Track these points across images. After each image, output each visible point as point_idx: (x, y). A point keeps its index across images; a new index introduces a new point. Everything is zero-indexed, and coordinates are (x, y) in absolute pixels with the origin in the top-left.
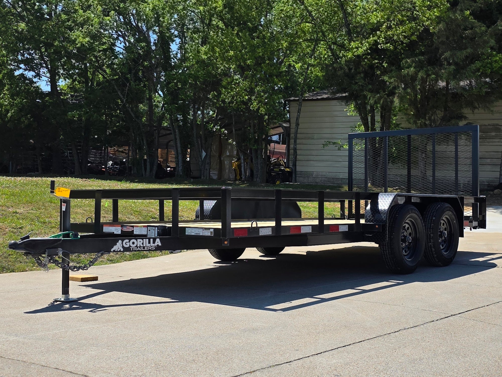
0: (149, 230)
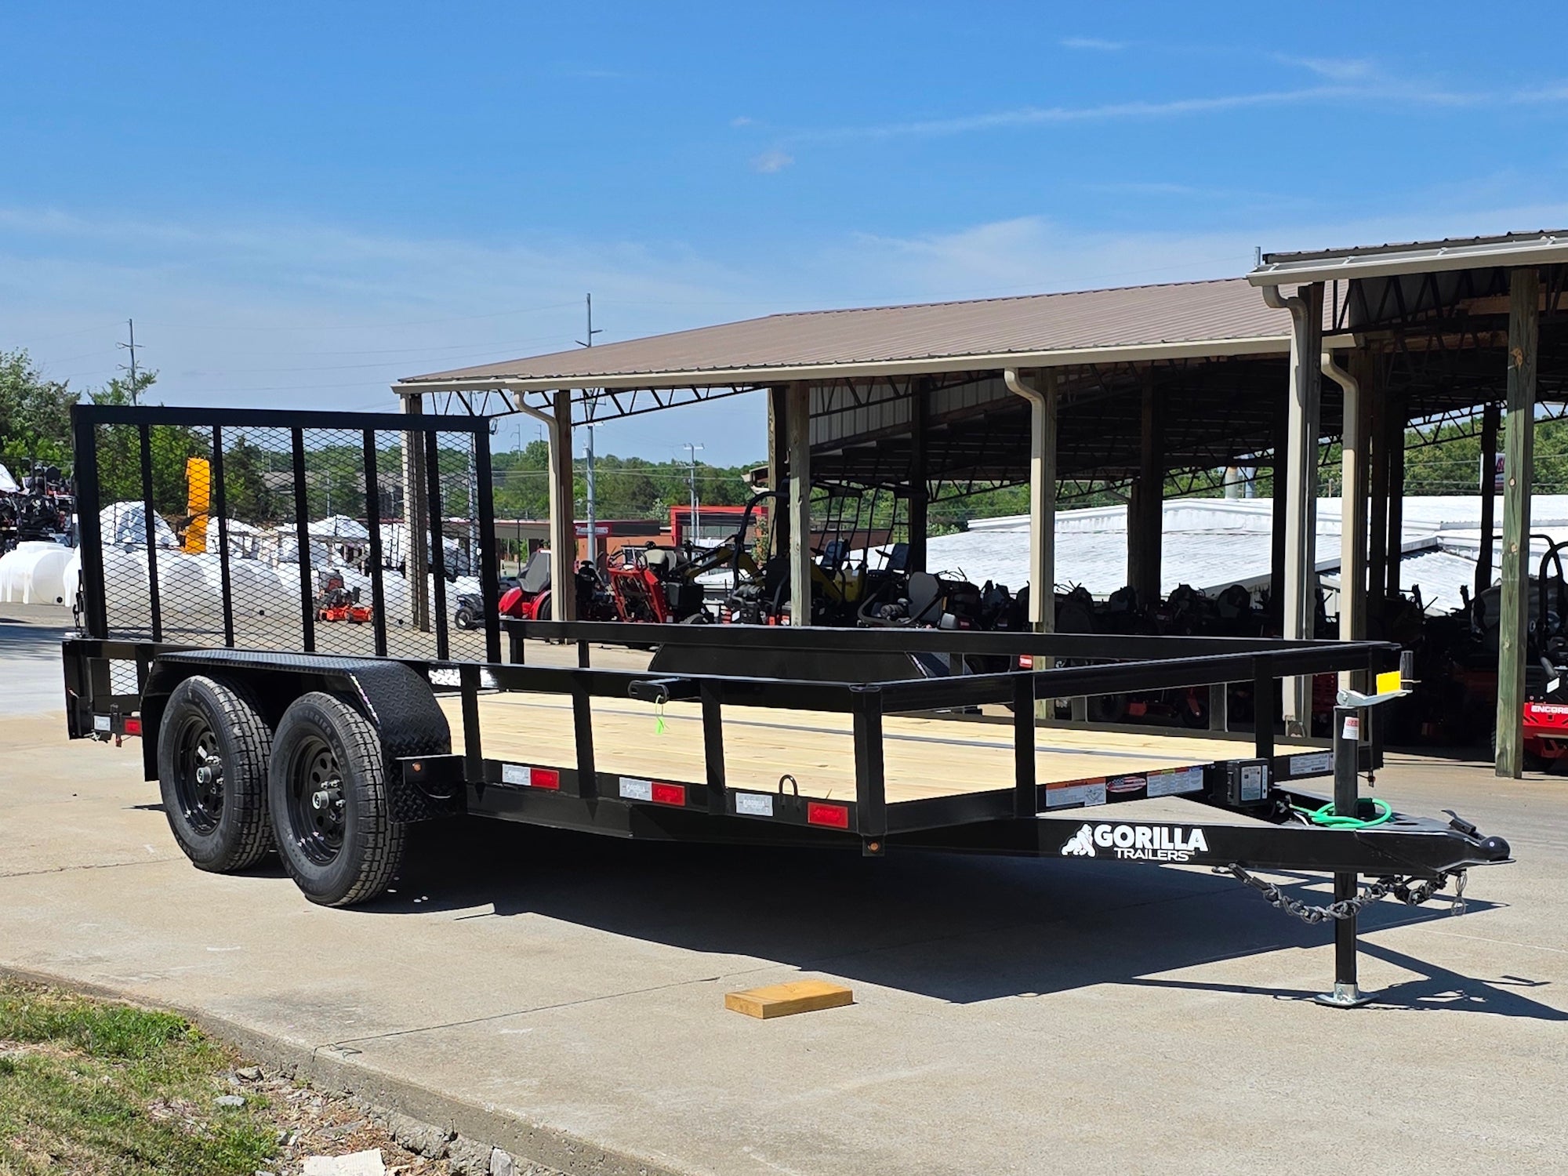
0: (1247, 777)
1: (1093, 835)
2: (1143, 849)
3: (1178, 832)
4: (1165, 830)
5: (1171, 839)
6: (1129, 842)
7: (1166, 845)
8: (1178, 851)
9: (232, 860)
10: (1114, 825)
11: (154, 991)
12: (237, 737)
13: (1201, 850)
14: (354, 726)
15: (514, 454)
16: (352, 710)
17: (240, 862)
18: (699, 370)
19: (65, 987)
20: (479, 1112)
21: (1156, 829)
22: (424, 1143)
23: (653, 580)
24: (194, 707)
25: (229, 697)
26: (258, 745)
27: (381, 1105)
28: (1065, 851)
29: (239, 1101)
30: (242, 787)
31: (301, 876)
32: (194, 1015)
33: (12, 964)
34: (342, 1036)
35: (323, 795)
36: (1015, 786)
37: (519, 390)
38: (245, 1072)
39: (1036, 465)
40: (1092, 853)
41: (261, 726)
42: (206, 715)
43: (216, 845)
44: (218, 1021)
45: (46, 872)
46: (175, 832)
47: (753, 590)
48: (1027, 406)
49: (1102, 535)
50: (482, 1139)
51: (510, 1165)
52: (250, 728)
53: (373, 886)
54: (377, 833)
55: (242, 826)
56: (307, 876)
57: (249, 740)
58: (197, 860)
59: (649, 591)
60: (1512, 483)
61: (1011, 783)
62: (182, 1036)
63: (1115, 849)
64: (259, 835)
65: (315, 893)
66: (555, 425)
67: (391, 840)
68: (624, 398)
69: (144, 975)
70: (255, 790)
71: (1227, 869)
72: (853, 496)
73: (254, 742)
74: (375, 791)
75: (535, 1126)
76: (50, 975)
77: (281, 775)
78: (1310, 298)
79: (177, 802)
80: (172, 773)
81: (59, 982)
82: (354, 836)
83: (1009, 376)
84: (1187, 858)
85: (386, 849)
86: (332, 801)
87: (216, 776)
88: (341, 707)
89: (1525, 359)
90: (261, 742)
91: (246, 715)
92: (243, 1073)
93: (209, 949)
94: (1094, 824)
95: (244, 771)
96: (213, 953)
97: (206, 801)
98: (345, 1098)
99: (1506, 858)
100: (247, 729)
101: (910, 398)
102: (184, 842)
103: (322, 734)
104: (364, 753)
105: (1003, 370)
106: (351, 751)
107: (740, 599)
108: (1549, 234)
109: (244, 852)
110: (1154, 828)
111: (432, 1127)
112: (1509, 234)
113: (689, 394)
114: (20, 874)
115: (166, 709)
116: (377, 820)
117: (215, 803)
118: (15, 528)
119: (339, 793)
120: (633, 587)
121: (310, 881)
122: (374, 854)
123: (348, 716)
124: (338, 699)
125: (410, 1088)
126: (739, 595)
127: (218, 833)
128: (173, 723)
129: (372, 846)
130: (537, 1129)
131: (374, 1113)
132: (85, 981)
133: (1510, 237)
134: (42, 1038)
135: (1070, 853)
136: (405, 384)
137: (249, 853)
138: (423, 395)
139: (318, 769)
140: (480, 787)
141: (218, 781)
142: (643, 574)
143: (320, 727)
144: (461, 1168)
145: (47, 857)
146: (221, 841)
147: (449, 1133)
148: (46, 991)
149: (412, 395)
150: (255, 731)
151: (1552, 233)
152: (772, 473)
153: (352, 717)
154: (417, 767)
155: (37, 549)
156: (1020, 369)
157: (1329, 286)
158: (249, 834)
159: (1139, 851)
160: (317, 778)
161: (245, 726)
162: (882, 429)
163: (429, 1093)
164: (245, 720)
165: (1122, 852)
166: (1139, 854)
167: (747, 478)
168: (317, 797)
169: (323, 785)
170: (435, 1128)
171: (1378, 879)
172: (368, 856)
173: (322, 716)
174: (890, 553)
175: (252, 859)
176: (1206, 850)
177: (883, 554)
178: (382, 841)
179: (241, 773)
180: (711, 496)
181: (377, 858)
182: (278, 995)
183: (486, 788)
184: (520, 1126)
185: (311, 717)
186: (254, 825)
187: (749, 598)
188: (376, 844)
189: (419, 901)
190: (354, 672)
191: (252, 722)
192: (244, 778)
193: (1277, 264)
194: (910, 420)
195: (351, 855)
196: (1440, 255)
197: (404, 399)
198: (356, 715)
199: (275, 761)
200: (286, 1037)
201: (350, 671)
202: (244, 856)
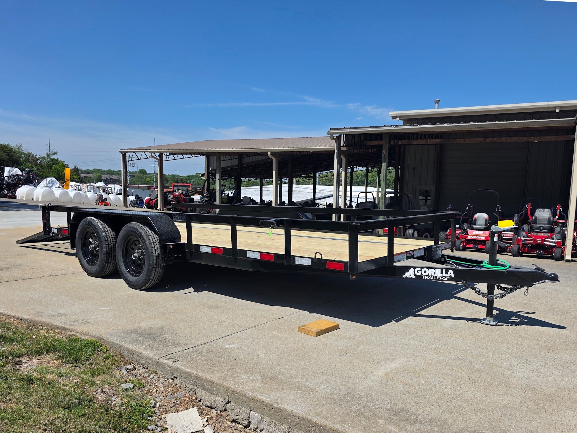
1: (414, 271)
2: (432, 276)
3: (444, 271)
4: (440, 270)
5: (442, 273)
6: (427, 274)
7: (440, 275)
8: (444, 277)
9: (101, 274)
10: (422, 268)
11: (85, 329)
12: (104, 236)
13: (452, 276)
14: (148, 233)
15: (136, 172)
16: (147, 228)
17: (104, 274)
18: (195, 149)
19: (51, 327)
20: (244, 395)
21: (437, 270)
22: (216, 405)
23: (182, 196)
24: (89, 226)
25: (101, 224)
26: (111, 238)
27: (191, 384)
28: (404, 276)
29: (131, 386)
30: (106, 252)
31: (128, 280)
32: (102, 339)
33: (28, 317)
34: (167, 351)
35: (136, 255)
36: (387, 255)
37: (151, 152)
38: (128, 367)
39: (274, 173)
40: (414, 277)
41: (112, 232)
42: (93, 229)
43: (96, 269)
44: (113, 343)
45: (38, 277)
46: (81, 264)
47: (207, 199)
48: (272, 160)
49: (269, 191)
50: (245, 406)
51: (261, 420)
52: (108, 233)
53: (153, 284)
54: (156, 267)
55: (106, 264)
56: (130, 280)
57: (108, 237)
58: (89, 273)
59: (182, 199)
60: (383, 180)
61: (386, 254)
62: (99, 349)
63: (422, 276)
64: (111, 266)
65: (132, 285)
66: (159, 161)
67: (160, 269)
68: (176, 156)
69: (80, 322)
70: (111, 252)
71: (461, 283)
72: (225, 180)
73: (110, 237)
74: (156, 254)
75: (275, 406)
76: (43, 322)
77: (121, 248)
78: (339, 138)
79: (82, 255)
80: (80, 246)
81: (46, 325)
82: (148, 269)
83: (269, 153)
84: (447, 279)
85: (158, 272)
86: (139, 257)
87: (96, 248)
88: (143, 227)
89: (386, 153)
90: (112, 238)
91: (107, 229)
92: (128, 368)
93: (101, 308)
94: (415, 268)
95: (107, 247)
96: (103, 310)
97: (92, 255)
98: (173, 379)
99: (557, 280)
100: (107, 233)
101: (238, 159)
102: (84, 268)
103: (137, 236)
104: (152, 242)
105: (267, 152)
106: (147, 241)
107: (204, 201)
108: (393, 126)
109: (105, 271)
110: (436, 269)
111: (218, 397)
112: (385, 125)
113: (190, 156)
114: (28, 279)
115: (79, 227)
116: (156, 263)
117: (96, 256)
118: (21, 183)
119: (141, 254)
120: (178, 198)
121: (131, 282)
122: (155, 274)
123: (146, 230)
124: (142, 225)
125: (206, 380)
126: (204, 200)
127: (97, 266)
128: (81, 231)
129: (154, 271)
130: (276, 407)
131: (188, 388)
132: (57, 324)
133: (385, 126)
134: (43, 353)
135: (406, 277)
136: (122, 151)
137: (107, 271)
138: (127, 153)
139: (133, 246)
140: (191, 253)
141: (97, 249)
142: (180, 195)
143: (136, 233)
144: (236, 419)
145: (38, 273)
146: (98, 268)
147: (227, 401)
148: (42, 329)
149: (124, 153)
150: (110, 234)
151: (394, 126)
152: (206, 175)
153: (147, 230)
154: (171, 247)
155: (27, 187)
156: (271, 152)
157: (342, 135)
158: (107, 266)
159: (430, 277)
160: (133, 249)
161: (107, 232)
162: (231, 166)
163: (216, 384)
164: (107, 231)
165: (424, 277)
166: (430, 278)
167: (200, 175)
168: (134, 255)
169: (135, 251)
170: (219, 398)
171: (512, 286)
172: (153, 275)
173: (137, 230)
174: (233, 192)
175: (108, 273)
176: (454, 276)
177: (232, 193)
178: (157, 270)
179: (105, 247)
180: (180, 181)
181: (155, 275)
182: (133, 329)
183: (194, 253)
184: (267, 405)
185: (133, 230)
186: (109, 263)
187: (206, 201)
188: (155, 271)
189: (167, 287)
190: (149, 216)
191: (109, 231)
192: (107, 249)
193: (333, 130)
194: (238, 164)
195: (147, 274)
196: (370, 129)
197: (122, 154)
198: (149, 230)
199: (119, 244)
200: (144, 352)
201: (148, 216)
202: (106, 273)
